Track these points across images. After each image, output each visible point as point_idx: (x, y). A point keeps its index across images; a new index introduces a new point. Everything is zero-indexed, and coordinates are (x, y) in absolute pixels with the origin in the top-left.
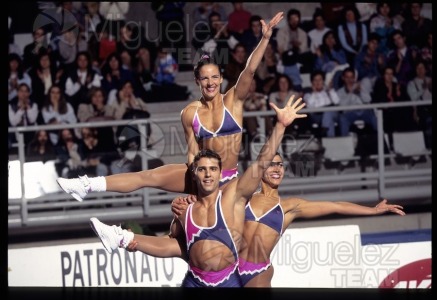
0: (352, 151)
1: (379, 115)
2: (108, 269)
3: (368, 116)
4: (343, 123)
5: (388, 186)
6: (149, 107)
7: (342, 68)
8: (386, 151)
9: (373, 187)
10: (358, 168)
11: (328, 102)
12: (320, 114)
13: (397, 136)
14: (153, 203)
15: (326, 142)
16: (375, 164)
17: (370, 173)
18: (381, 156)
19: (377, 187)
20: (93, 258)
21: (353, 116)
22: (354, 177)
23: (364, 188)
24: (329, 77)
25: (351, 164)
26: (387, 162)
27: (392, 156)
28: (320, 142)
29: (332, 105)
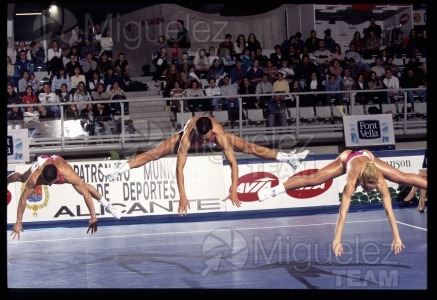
0: (227, 118)
1: (240, 100)
2: (97, 174)
3: (235, 101)
4: (225, 104)
6: (126, 94)
8: (244, 118)
10: (230, 126)
11: (216, 93)
13: (250, 111)
14: (126, 142)
15: (214, 113)
16: (238, 124)
17: (235, 129)
18: (241, 121)
20: (90, 169)
21: (230, 101)
24: (217, 81)
25: (227, 124)
26: (244, 124)
27: (246, 121)
28: (211, 113)
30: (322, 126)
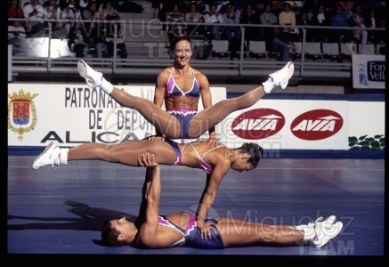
0: (227, 48)
1: (243, 30)
2: (90, 99)
3: (237, 29)
4: (224, 33)
5: (244, 69)
6: (121, 15)
7: (225, 3)
8: (245, 50)
9: (236, 69)
10: (229, 58)
11: (216, 20)
12: (212, 26)
13: (251, 42)
14: (118, 67)
15: (213, 42)
17: (235, 61)
18: (242, 52)
19: (238, 69)
20: (83, 93)
22: (226, 62)
23: (232, 68)
24: (219, 7)
25: (226, 55)
26: (245, 56)
27: (248, 53)
28: (210, 42)
29: (218, 22)
30: (328, 64)
